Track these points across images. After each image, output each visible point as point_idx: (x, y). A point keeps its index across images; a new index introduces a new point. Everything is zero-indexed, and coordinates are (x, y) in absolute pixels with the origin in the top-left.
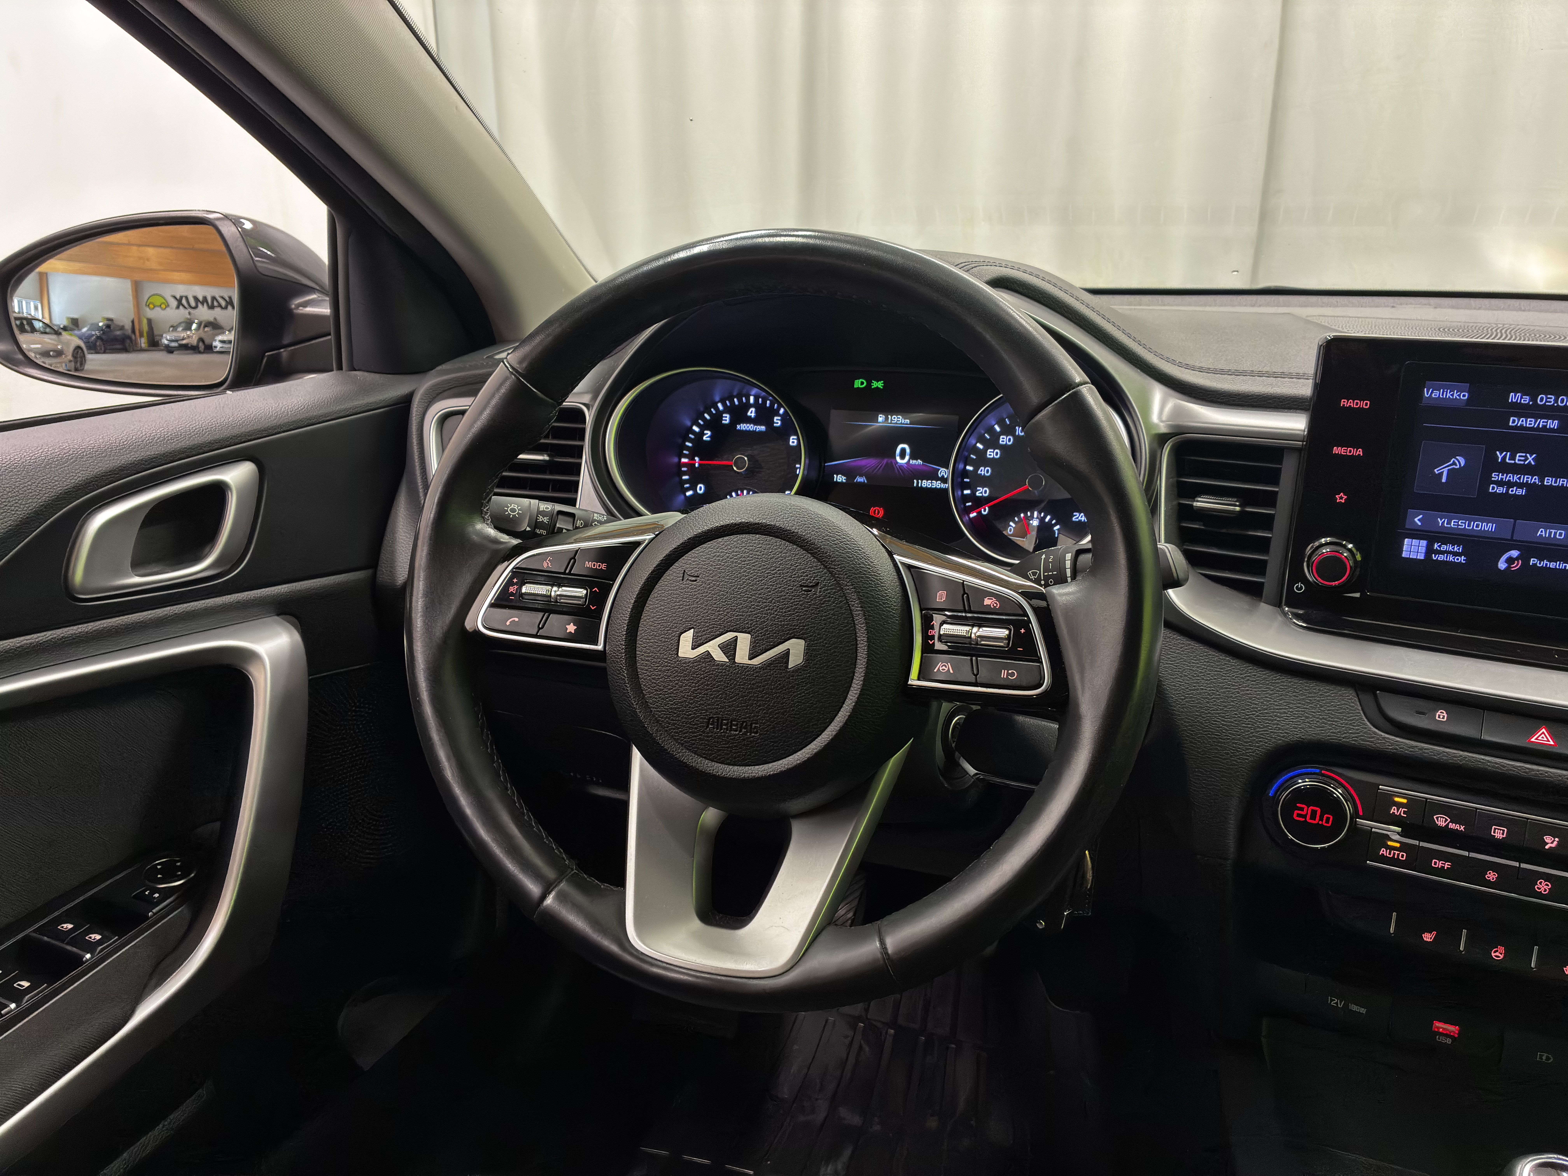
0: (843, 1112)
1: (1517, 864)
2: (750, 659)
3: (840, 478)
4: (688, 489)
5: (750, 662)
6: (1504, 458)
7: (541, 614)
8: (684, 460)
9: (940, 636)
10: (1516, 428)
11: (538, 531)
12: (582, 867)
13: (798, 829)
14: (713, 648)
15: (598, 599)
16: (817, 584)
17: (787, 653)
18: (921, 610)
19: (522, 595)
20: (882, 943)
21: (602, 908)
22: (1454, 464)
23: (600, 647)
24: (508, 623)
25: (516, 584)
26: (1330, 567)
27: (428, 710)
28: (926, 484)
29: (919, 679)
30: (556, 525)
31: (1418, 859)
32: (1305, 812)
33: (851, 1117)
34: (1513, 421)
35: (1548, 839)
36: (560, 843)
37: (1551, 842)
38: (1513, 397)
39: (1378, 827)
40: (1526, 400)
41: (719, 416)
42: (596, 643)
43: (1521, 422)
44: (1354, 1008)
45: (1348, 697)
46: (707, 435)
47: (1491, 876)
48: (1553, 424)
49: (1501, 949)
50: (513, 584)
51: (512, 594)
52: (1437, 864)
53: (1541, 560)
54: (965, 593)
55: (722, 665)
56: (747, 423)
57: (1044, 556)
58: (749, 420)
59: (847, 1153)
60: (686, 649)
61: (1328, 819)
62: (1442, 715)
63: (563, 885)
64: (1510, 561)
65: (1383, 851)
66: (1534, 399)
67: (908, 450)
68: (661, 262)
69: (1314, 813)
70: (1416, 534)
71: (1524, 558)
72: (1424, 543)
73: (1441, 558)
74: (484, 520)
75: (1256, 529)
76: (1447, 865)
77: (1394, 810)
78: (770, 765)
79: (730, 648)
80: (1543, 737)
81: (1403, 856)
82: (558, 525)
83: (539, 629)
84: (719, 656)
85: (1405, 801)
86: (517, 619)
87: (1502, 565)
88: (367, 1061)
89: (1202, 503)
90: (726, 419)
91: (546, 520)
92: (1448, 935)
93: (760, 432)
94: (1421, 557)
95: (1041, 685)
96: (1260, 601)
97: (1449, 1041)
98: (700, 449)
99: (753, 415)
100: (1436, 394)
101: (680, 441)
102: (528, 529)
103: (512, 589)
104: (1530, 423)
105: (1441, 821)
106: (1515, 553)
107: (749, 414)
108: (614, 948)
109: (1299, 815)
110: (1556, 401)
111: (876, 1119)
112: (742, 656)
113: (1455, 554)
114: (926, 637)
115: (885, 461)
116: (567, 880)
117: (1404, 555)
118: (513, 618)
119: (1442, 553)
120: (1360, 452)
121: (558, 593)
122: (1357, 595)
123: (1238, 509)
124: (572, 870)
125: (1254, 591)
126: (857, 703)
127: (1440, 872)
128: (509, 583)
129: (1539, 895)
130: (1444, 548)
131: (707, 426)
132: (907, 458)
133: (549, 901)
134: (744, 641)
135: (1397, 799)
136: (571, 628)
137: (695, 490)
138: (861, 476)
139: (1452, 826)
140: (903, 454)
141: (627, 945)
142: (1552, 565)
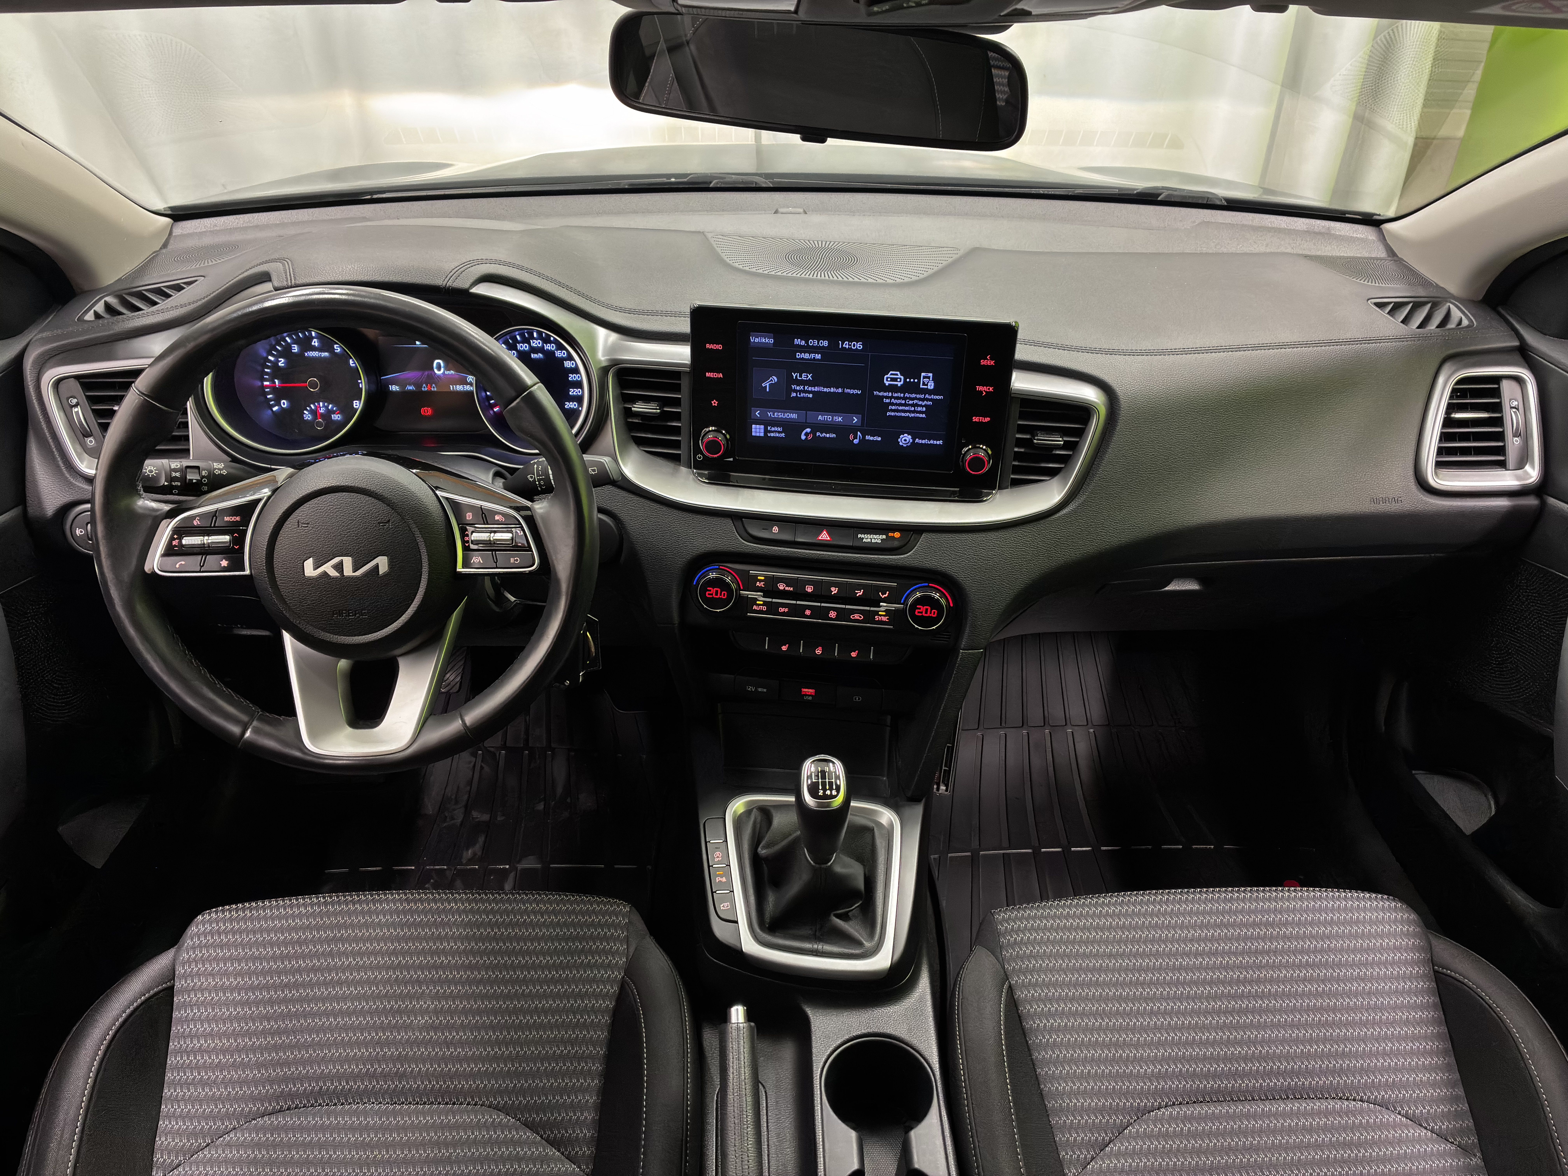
0: (475, 814)
1: (819, 604)
2: (354, 572)
3: (394, 388)
4: (274, 406)
5: (354, 574)
6: (796, 376)
7: (200, 556)
8: (266, 383)
9: (472, 541)
10: (800, 359)
11: (173, 483)
12: (263, 710)
13: (403, 663)
14: (328, 568)
15: (239, 541)
16: (389, 521)
17: (377, 566)
18: (458, 525)
19: (183, 546)
20: (463, 721)
21: (284, 732)
22: (772, 380)
23: (247, 572)
24: (177, 566)
25: (177, 539)
26: (713, 446)
27: (132, 631)
28: (459, 388)
29: (463, 568)
30: (186, 477)
31: (772, 608)
32: (712, 592)
33: (482, 817)
34: (799, 355)
35: (833, 589)
36: (246, 697)
37: (834, 591)
38: (797, 341)
39: (751, 594)
40: (803, 343)
41: (288, 347)
42: (244, 570)
43: (803, 355)
44: (760, 690)
45: (728, 523)
46: (282, 363)
47: (808, 612)
48: (818, 356)
49: (820, 648)
50: (175, 539)
51: (175, 546)
52: (782, 610)
53: (822, 433)
54: (483, 513)
55: (336, 578)
56: (312, 351)
57: (535, 466)
58: (314, 349)
59: (481, 839)
60: (310, 569)
61: (724, 594)
62: (775, 529)
63: (255, 723)
64: (807, 434)
65: (755, 607)
66: (807, 342)
67: (442, 365)
68: (240, 313)
69: (717, 592)
70: (758, 422)
71: (813, 432)
72: (762, 427)
73: (772, 435)
74: (140, 496)
75: (672, 421)
76: (786, 610)
77: (758, 584)
78: (378, 633)
79: (339, 567)
80: (824, 536)
81: (764, 608)
82: (188, 478)
83: (201, 567)
84: (333, 573)
85: (763, 578)
86: (183, 563)
87: (803, 437)
88: (98, 862)
89: (639, 407)
90: (295, 349)
91: (178, 474)
92: (794, 645)
93: (325, 358)
94: (762, 435)
95: (533, 564)
96: (680, 465)
97: (810, 698)
98: (277, 372)
99: (316, 344)
100: (757, 340)
101: (259, 368)
102: (166, 484)
103: (174, 543)
104: (806, 356)
105: (781, 587)
106: (808, 430)
107: (313, 344)
108: (298, 754)
109: (709, 594)
110: (818, 343)
111: (499, 813)
112: (348, 571)
113: (779, 432)
114: (464, 542)
115: (426, 373)
116: (257, 720)
117: (753, 434)
118: (180, 563)
119: (773, 432)
120: (721, 375)
121: (210, 541)
122: (731, 459)
123: (658, 411)
124: (258, 712)
125: (675, 459)
126: (426, 589)
127: (783, 614)
128: (172, 539)
129: (831, 619)
130: (773, 429)
131: (281, 355)
132: (442, 370)
133: (248, 734)
134: (348, 562)
135: (759, 578)
136: (224, 563)
137: (279, 404)
138: (410, 385)
139: (787, 588)
140: (439, 368)
141: (306, 751)
142: (828, 435)
